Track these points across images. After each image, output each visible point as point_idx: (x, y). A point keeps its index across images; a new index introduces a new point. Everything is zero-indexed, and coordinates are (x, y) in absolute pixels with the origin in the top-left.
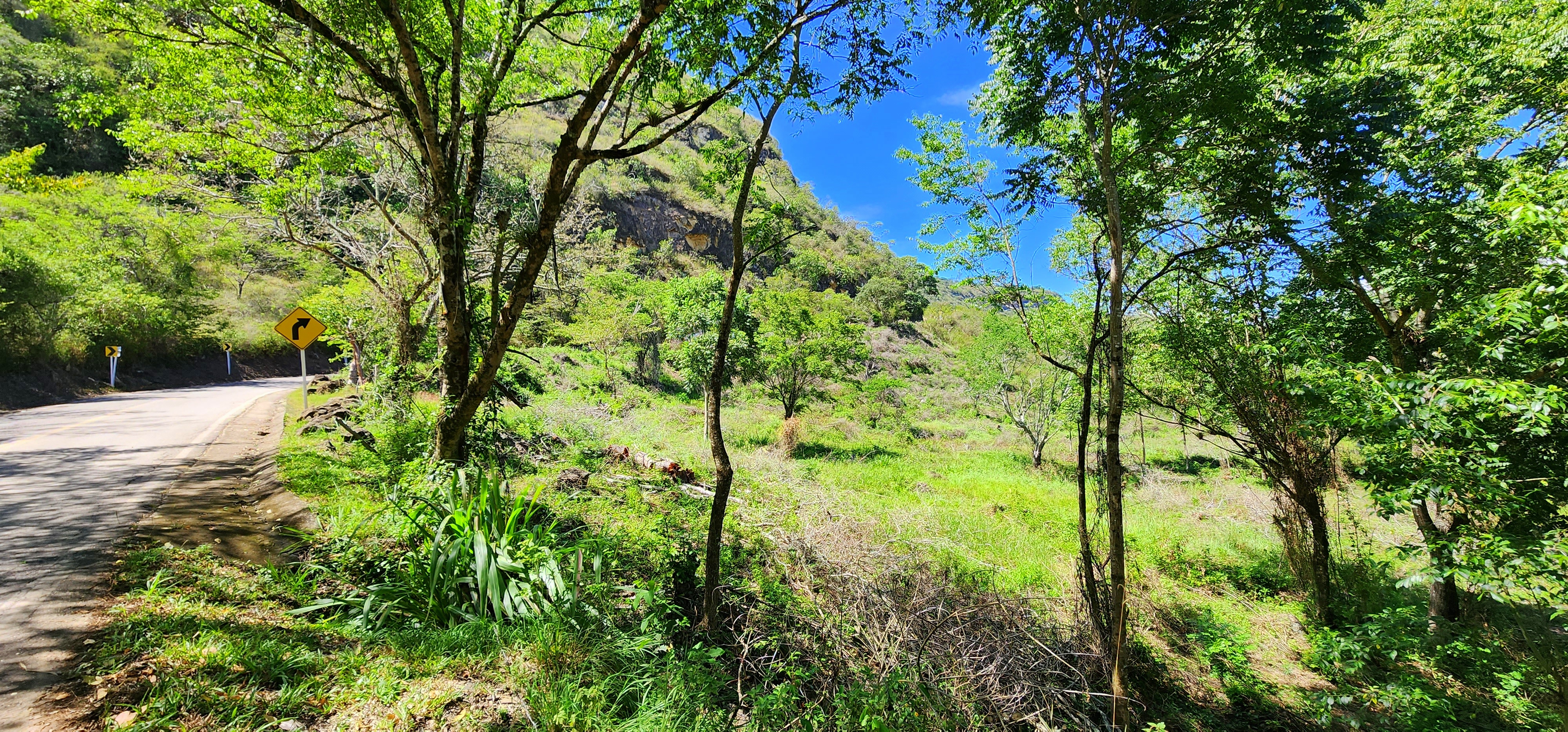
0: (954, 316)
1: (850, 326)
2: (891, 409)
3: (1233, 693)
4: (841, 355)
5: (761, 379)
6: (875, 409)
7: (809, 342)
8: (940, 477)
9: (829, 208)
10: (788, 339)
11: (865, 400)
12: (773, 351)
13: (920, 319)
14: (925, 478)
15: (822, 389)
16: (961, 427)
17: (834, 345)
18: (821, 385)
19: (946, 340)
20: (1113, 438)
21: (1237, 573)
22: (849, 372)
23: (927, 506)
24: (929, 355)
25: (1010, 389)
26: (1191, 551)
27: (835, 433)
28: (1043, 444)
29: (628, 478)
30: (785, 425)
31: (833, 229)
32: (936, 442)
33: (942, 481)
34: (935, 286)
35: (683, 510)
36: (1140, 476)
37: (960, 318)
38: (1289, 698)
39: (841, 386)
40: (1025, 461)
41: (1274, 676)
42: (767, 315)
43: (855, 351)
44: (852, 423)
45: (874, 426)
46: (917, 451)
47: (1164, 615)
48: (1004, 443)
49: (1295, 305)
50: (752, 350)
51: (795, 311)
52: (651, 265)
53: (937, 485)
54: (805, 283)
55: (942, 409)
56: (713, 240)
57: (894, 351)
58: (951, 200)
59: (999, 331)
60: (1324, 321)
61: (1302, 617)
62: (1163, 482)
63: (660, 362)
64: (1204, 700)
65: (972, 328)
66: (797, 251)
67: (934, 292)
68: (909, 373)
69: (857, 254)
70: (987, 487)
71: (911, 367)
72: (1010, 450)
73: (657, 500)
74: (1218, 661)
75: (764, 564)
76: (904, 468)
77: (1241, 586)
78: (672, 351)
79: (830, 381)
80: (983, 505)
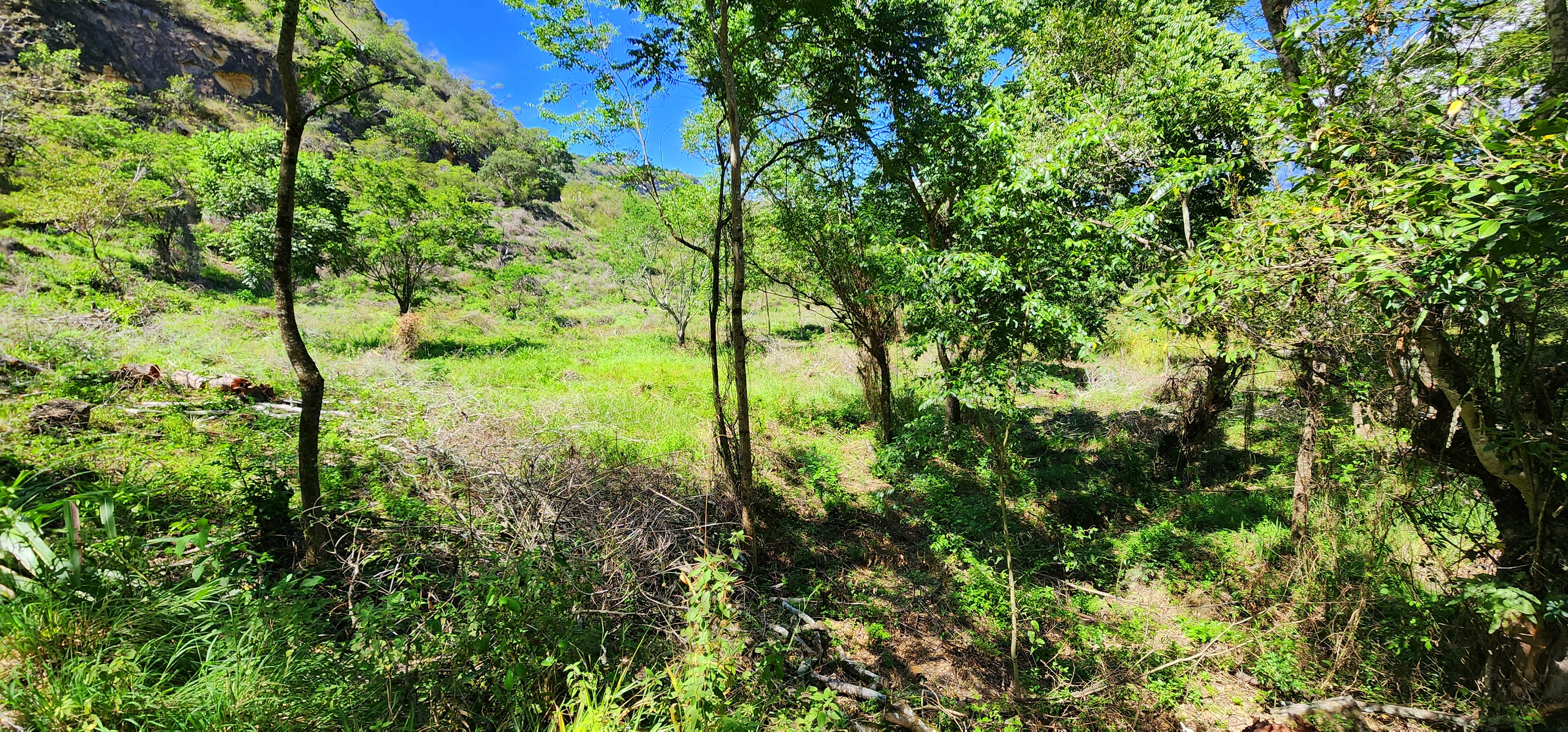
0: (595, 196)
1: (475, 205)
2: (532, 298)
3: (829, 506)
4: (465, 240)
5: (362, 269)
6: (513, 298)
7: (422, 224)
8: (589, 364)
9: (434, 58)
10: (392, 219)
11: (501, 290)
12: (373, 234)
13: (557, 199)
14: (574, 366)
15: (446, 279)
16: (609, 313)
17: (455, 227)
18: (441, 273)
19: (588, 223)
20: (737, 312)
21: (833, 416)
22: (477, 258)
23: (575, 394)
24: (570, 239)
25: (653, 272)
26: (802, 403)
27: (467, 327)
28: (686, 324)
29: (163, 405)
30: (401, 322)
31: (441, 85)
32: (584, 330)
33: (591, 368)
34: (571, 163)
35: (261, 435)
36: (766, 346)
37: (600, 199)
38: (864, 501)
39: (470, 275)
40: (670, 341)
41: (855, 488)
42: (359, 189)
43: (484, 235)
44: (487, 315)
45: (514, 318)
46: (564, 339)
47: (782, 458)
48: (651, 326)
49: (872, 195)
50: (342, 233)
51: (398, 185)
52: (158, 111)
53: (587, 372)
54: (410, 150)
55: (589, 295)
56: (262, 83)
57: (530, 235)
58: (575, 65)
59: (639, 214)
60: (889, 208)
61: (874, 441)
62: (783, 348)
63: (198, 249)
64: (810, 516)
65: (614, 210)
66: (393, 110)
67: (572, 171)
68: (550, 258)
69: (476, 120)
70: (636, 369)
71: (552, 252)
72: (656, 331)
73: (218, 427)
74: (819, 487)
75: (387, 479)
76: (550, 358)
77: (836, 425)
78: (215, 234)
79: (456, 269)
80: (632, 386)
